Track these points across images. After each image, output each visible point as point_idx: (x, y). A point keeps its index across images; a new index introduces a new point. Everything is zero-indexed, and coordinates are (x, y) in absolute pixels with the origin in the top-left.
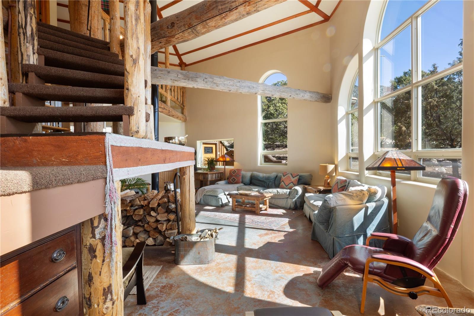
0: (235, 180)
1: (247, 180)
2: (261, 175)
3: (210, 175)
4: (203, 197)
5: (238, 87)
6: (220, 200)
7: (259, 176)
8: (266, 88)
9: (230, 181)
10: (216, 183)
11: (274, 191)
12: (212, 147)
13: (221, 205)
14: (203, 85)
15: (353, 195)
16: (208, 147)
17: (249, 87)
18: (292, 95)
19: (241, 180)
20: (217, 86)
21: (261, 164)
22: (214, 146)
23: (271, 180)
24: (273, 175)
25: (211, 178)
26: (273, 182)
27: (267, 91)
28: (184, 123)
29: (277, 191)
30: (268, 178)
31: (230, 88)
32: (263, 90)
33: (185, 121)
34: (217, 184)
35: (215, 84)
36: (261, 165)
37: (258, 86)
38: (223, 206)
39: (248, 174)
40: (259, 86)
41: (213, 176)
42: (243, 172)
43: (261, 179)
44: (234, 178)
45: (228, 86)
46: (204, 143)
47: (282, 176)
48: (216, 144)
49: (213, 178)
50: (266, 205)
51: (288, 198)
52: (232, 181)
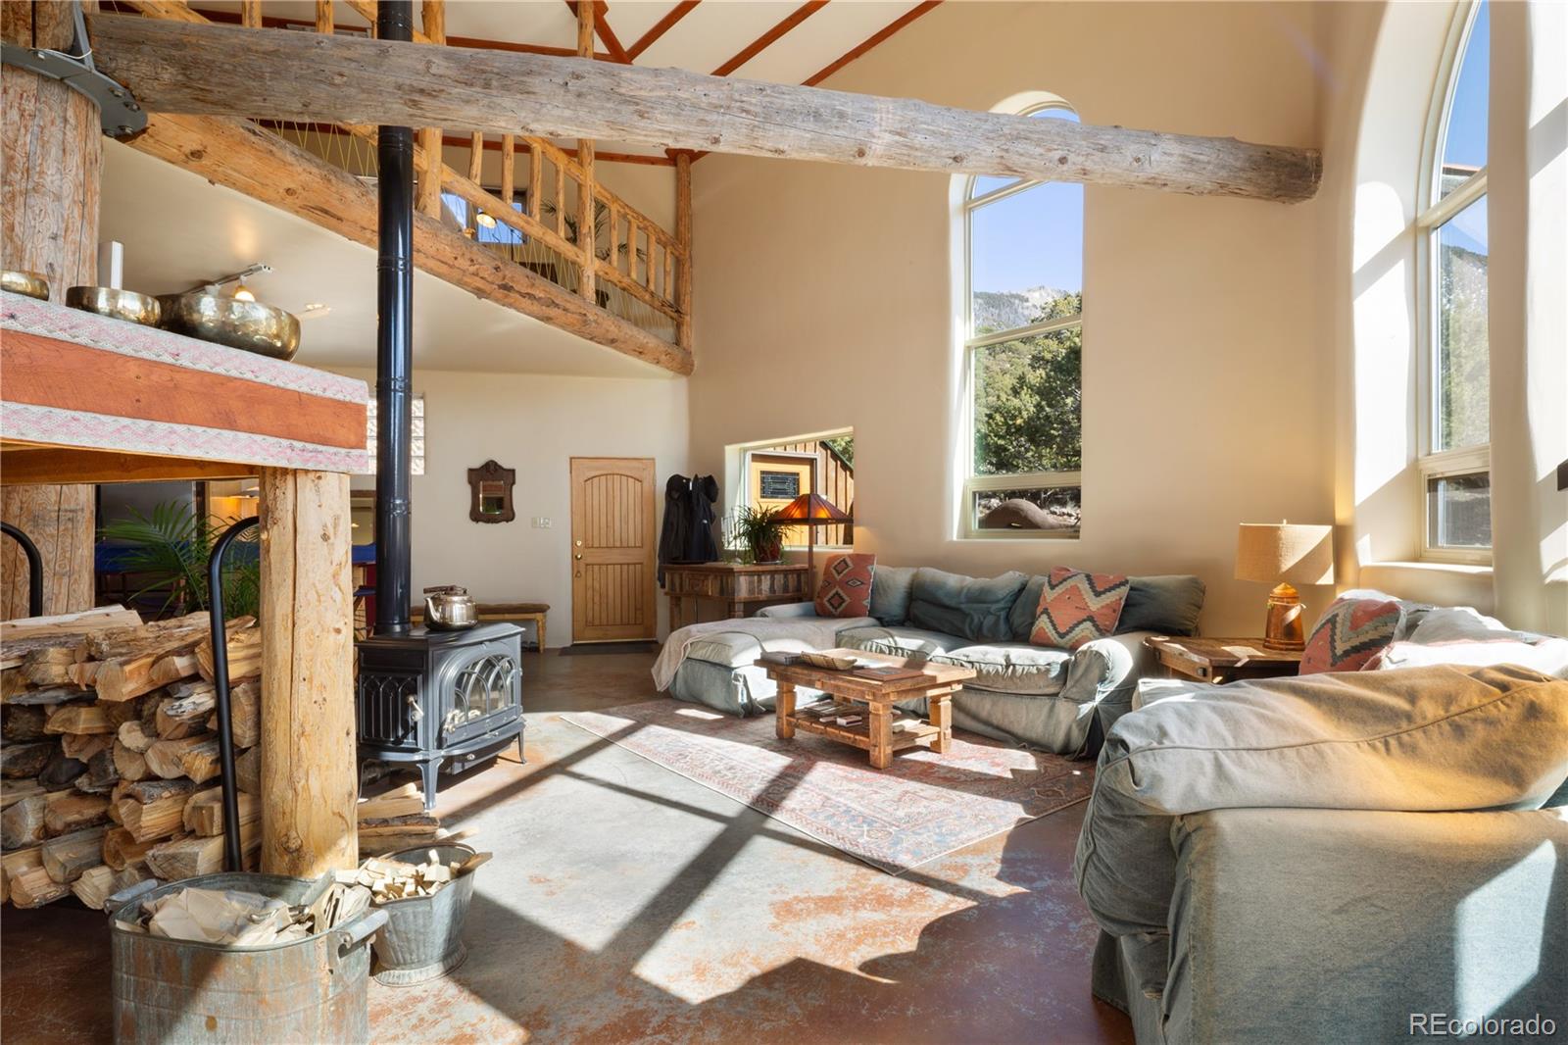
0: (844, 601)
1: (894, 601)
2: (953, 580)
3: (743, 579)
4: (685, 668)
5: (756, 115)
6: (740, 685)
7: (940, 586)
8: (913, 121)
9: (822, 605)
10: (759, 612)
11: (990, 658)
12: (798, 474)
13: (744, 706)
14: (568, 113)
15: (1409, 717)
16: (777, 473)
17: (817, 115)
18: (1071, 158)
19: (867, 602)
20: (641, 115)
21: (965, 533)
22: (806, 469)
23: (994, 607)
24: (1009, 580)
25: (751, 591)
26: (1003, 614)
27: (920, 137)
28: (683, 381)
29: (1008, 659)
30: (980, 597)
31: (713, 124)
32: (897, 126)
33: (685, 368)
34: (764, 615)
35: (626, 102)
36: (966, 537)
37: (867, 109)
38: (753, 712)
39: (902, 578)
40: (875, 110)
41: (760, 581)
42: (877, 569)
43: (947, 601)
44: (837, 593)
45: (701, 115)
46: (757, 458)
47: (1046, 588)
48: (812, 462)
49: (760, 592)
50: (938, 724)
51: (1056, 695)
52: (831, 604)
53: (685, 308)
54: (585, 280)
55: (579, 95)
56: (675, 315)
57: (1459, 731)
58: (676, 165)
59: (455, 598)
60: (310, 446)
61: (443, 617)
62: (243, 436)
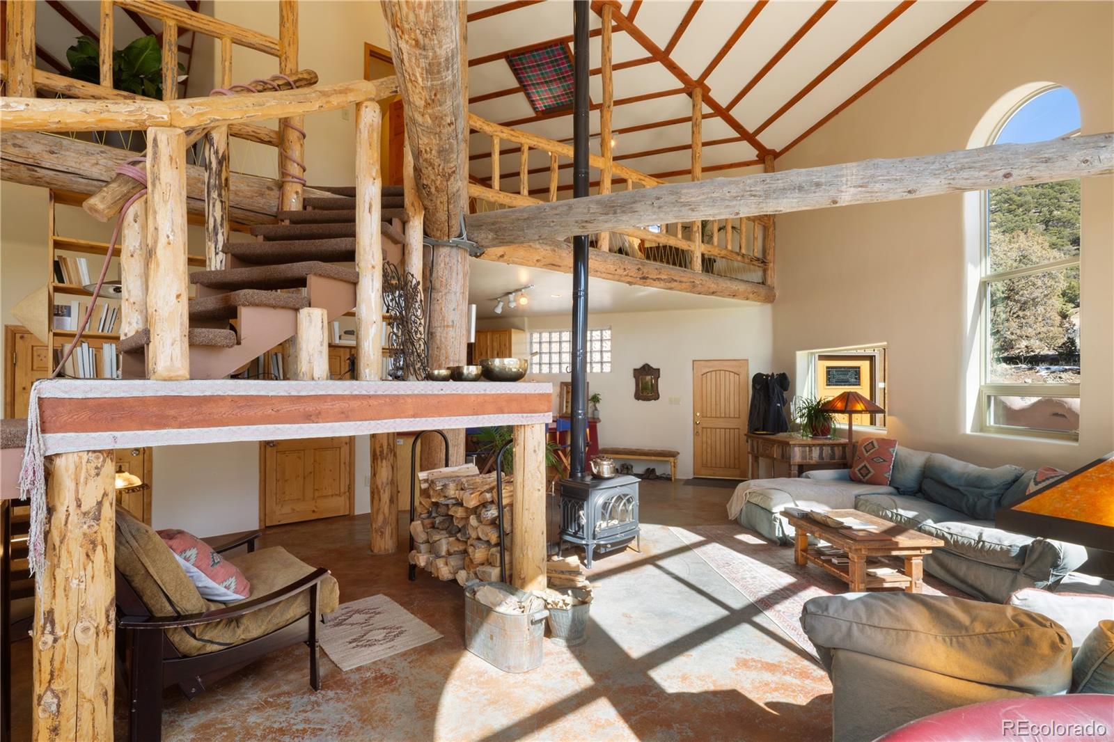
0: (869, 472)
1: (909, 477)
2: (958, 466)
3: (797, 449)
4: (746, 507)
5: (760, 196)
6: (777, 524)
7: (945, 470)
8: (873, 176)
9: (855, 473)
10: (804, 474)
11: (966, 533)
12: (859, 368)
13: (779, 539)
14: (654, 217)
16: (841, 367)
17: (800, 188)
18: (1015, 173)
19: (888, 475)
20: (693, 210)
21: (980, 425)
22: (865, 366)
23: (987, 492)
24: (1006, 470)
25: (804, 457)
26: (995, 499)
28: (768, 307)
29: (981, 535)
30: (977, 483)
31: (734, 206)
33: (770, 298)
34: (807, 477)
35: (685, 205)
36: (981, 430)
37: (837, 176)
38: (785, 543)
39: (917, 460)
40: (842, 176)
41: (811, 451)
42: (899, 450)
43: (949, 483)
44: (865, 466)
45: (727, 203)
46: (822, 358)
47: (1032, 483)
48: (871, 359)
49: (811, 458)
50: (910, 575)
51: (1017, 570)
52: (861, 474)
53: (769, 258)
54: (695, 259)
55: (659, 208)
56: (762, 265)
57: (989, 643)
58: (764, 163)
59: (605, 463)
60: (529, 415)
61: (598, 472)
62: (506, 415)
